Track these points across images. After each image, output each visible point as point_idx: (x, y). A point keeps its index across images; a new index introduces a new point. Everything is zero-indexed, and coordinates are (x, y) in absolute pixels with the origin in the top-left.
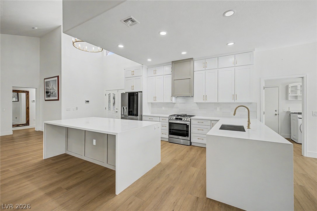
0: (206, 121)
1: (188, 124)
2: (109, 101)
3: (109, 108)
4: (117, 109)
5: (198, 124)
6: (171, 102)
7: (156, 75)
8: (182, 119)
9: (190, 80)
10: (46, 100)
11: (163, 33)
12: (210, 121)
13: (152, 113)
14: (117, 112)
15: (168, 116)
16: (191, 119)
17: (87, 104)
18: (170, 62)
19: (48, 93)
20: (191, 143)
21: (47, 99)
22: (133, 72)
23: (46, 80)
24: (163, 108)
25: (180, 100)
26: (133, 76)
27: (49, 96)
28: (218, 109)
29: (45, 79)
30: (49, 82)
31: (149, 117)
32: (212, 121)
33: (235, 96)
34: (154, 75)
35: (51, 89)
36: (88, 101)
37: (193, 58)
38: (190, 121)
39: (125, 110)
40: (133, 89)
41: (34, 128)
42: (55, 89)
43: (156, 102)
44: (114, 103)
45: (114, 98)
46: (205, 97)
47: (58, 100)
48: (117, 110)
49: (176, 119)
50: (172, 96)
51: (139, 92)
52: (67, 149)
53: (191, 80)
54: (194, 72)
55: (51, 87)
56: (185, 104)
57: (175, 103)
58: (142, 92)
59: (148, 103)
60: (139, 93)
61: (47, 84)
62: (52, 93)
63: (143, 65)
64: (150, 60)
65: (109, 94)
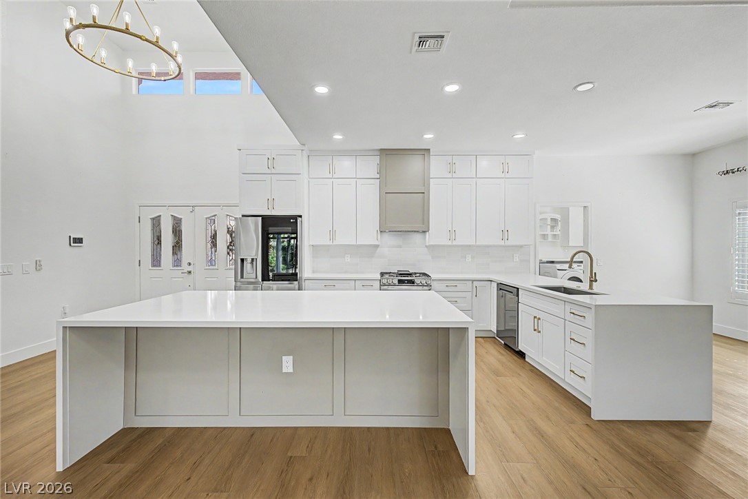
0: (465, 282)
2: (158, 240)
3: (156, 261)
4: (190, 264)
5: (448, 289)
6: (376, 242)
7: (334, 176)
8: (413, 283)
9: (424, 196)
11: (452, 88)
12: (471, 282)
13: (314, 272)
14: (190, 272)
17: (76, 250)
18: (376, 150)
22: (270, 161)
24: (348, 259)
25: (389, 239)
26: (273, 171)
28: (469, 259)
31: (323, 281)
32: (474, 282)
33: (505, 233)
34: (330, 176)
36: (79, 241)
37: (429, 149)
39: (249, 265)
40: (270, 208)
44: (177, 247)
45: (177, 232)
46: (452, 233)
48: (190, 268)
49: (401, 281)
54: (431, 180)
57: (379, 246)
58: (301, 216)
60: (299, 221)
63: (304, 145)
64: (338, 137)
65: (153, 219)
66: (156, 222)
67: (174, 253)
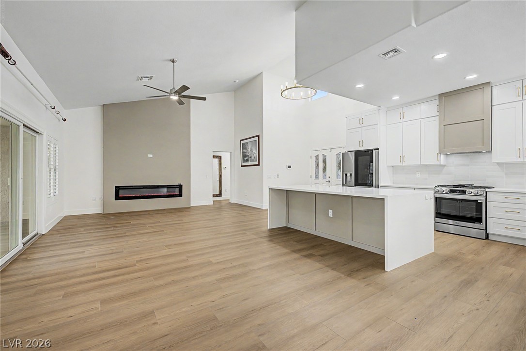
1: (480, 200)
2: (317, 166)
3: (317, 177)
4: (329, 177)
5: (506, 200)
6: (438, 163)
7: (404, 120)
8: (465, 193)
10: (242, 166)
13: (393, 183)
14: (329, 181)
15: (433, 187)
16: (486, 192)
17: (289, 170)
18: (437, 95)
19: (245, 157)
20: (487, 235)
21: (243, 164)
22: (361, 120)
23: (242, 142)
24: (418, 175)
26: (363, 125)
27: (247, 161)
29: (241, 140)
30: (247, 143)
34: (401, 121)
35: (248, 153)
36: (289, 167)
37: (490, 82)
38: (486, 196)
39: (349, 177)
40: (361, 146)
41: (229, 200)
42: (254, 151)
43: (404, 164)
44: (325, 169)
46: (523, 152)
47: (259, 165)
48: (329, 179)
49: (451, 191)
50: (440, 152)
51: (375, 149)
52: (288, 221)
53: (485, 123)
54: (494, 108)
55: (249, 150)
56: (468, 166)
57: (445, 165)
58: (378, 149)
59: (388, 166)
60: (374, 151)
61: (244, 146)
62: (251, 157)
63: (380, 106)
64: (396, 98)
65: (316, 156)
66: (317, 157)
67: (324, 172)
